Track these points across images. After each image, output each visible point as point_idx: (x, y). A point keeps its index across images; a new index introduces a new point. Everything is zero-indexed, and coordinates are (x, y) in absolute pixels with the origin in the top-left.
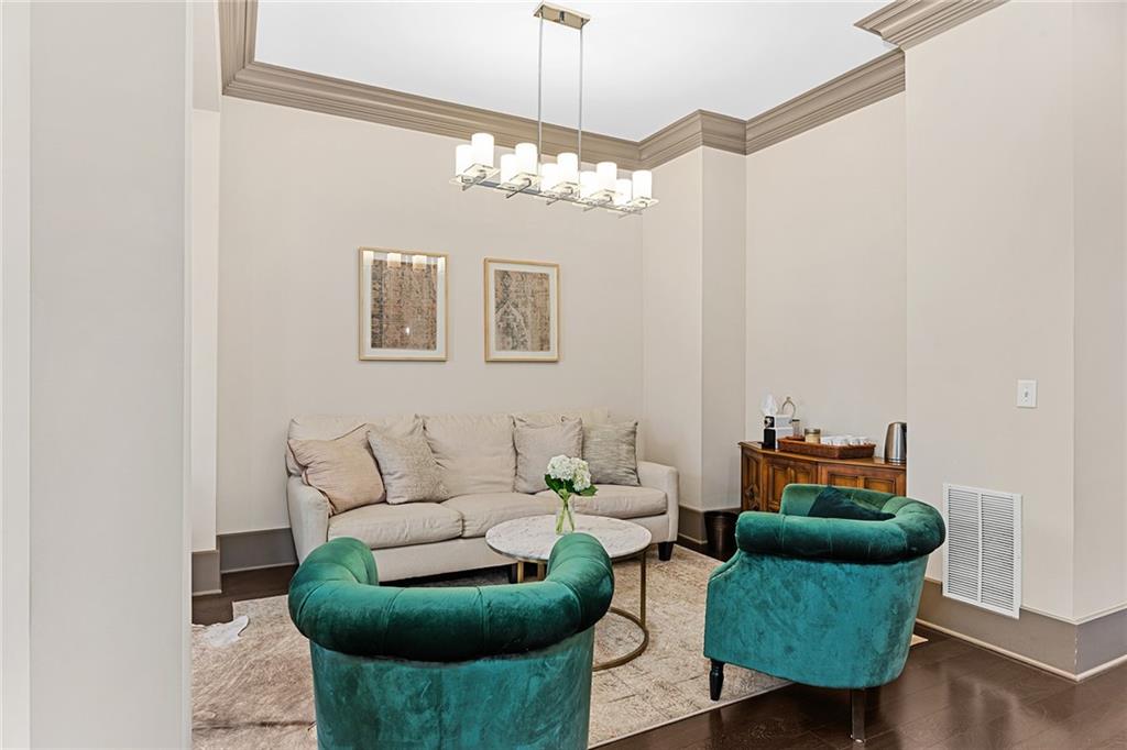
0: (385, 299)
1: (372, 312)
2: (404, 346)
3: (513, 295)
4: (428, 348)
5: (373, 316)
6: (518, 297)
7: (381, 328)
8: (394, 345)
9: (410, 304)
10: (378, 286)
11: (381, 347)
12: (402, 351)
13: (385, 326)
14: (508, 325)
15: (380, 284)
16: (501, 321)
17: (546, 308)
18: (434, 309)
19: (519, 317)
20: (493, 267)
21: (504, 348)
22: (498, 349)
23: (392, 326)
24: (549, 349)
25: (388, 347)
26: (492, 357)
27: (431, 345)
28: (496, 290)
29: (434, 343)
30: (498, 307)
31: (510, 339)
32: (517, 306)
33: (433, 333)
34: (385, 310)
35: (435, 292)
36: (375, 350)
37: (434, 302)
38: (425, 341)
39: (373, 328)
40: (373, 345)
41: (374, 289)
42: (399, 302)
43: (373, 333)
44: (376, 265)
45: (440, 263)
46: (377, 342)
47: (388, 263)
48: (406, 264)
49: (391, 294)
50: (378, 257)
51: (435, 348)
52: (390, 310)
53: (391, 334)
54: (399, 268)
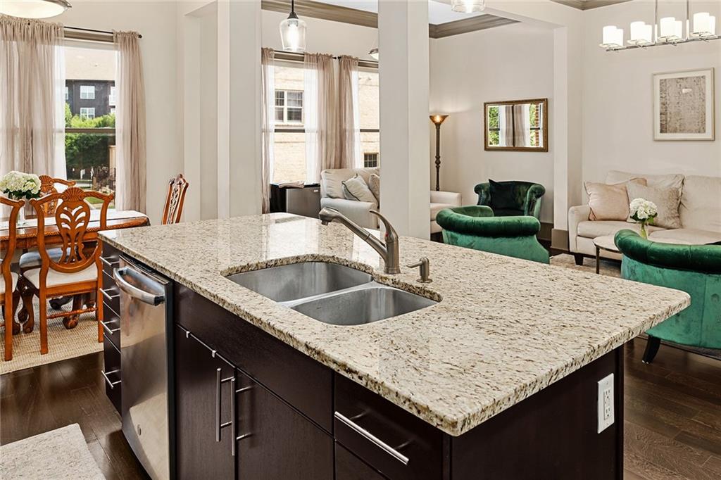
0: (668, 102)
1: (660, 111)
2: (681, 131)
4: (699, 132)
5: (661, 114)
7: (666, 121)
8: (675, 131)
9: (686, 104)
10: (664, 95)
11: (666, 132)
12: (682, 134)
13: (669, 119)
18: (703, 106)
23: (673, 119)
25: (671, 132)
29: (703, 128)
33: (703, 122)
34: (669, 109)
35: (704, 94)
36: (662, 134)
37: (704, 101)
38: (697, 127)
39: (661, 121)
40: (661, 132)
41: (661, 97)
42: (678, 103)
43: (661, 124)
44: (662, 82)
45: (708, 74)
46: (663, 130)
47: (670, 80)
48: (682, 79)
49: (673, 99)
50: (663, 77)
51: (705, 132)
52: (672, 109)
53: (674, 124)
54: (678, 82)
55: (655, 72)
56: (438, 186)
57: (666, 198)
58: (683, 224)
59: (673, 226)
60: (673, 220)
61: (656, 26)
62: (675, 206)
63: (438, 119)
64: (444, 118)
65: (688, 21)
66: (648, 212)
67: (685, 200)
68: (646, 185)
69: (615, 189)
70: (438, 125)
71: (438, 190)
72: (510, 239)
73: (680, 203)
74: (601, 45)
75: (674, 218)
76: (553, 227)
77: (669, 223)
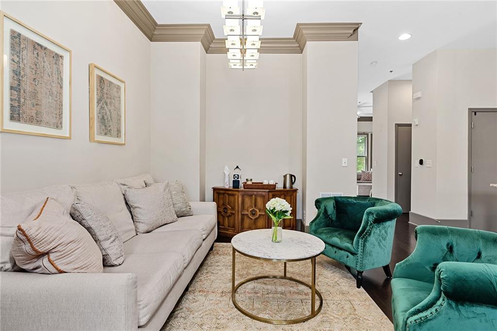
0: (22, 73)
1: (11, 83)
2: (39, 122)
3: (105, 96)
4: (57, 127)
5: (12, 88)
6: (107, 98)
7: (19, 102)
8: (31, 120)
9: (43, 84)
10: (16, 59)
11: (19, 120)
13: (22, 100)
14: (103, 117)
15: (18, 56)
16: (100, 113)
17: (120, 109)
18: (61, 94)
19: (108, 113)
20: (97, 72)
21: (101, 133)
23: (28, 102)
24: (120, 136)
25: (25, 122)
27: (58, 125)
28: (98, 90)
29: (61, 123)
30: (98, 103)
31: (104, 127)
32: (107, 104)
33: (60, 115)
34: (23, 84)
35: (62, 80)
36: (12, 122)
37: (61, 87)
38: (54, 120)
39: (11, 100)
40: (12, 118)
41: (13, 61)
42: (34, 79)
43: (12, 106)
44: (15, 36)
45: (66, 56)
46: (15, 115)
47: (26, 39)
48: (41, 46)
49: (28, 70)
51: (62, 127)
52: (27, 85)
53: (28, 109)
54: (35, 48)
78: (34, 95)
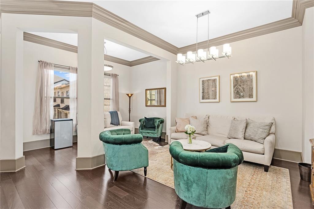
0: (204, 88)
2: (209, 99)
3: (239, 83)
4: (215, 99)
5: (202, 93)
6: (241, 83)
8: (207, 99)
10: (203, 86)
12: (208, 100)
13: (205, 95)
14: (238, 92)
16: (235, 91)
17: (252, 85)
19: (241, 89)
20: (232, 76)
21: (236, 98)
22: (234, 98)
24: (253, 97)
26: (232, 101)
27: (215, 98)
28: (234, 82)
29: (216, 98)
30: (234, 87)
31: (238, 95)
32: (240, 86)
33: (216, 95)
36: (203, 100)
37: (216, 88)
42: (208, 89)
43: (202, 96)
44: (203, 81)
45: (217, 78)
46: (203, 98)
47: (205, 80)
48: (209, 80)
49: (206, 87)
50: (203, 79)
51: (216, 99)
52: (206, 91)
53: (206, 96)
54: (208, 81)
55: (200, 77)
56: (130, 119)
57: (203, 123)
58: (209, 133)
59: (205, 134)
60: (205, 132)
61: (197, 54)
62: (206, 126)
63: (130, 95)
64: (132, 95)
65: (208, 52)
66: (191, 130)
67: (209, 124)
68: (196, 119)
69: (185, 120)
70: (130, 97)
71: (130, 121)
72: (128, 145)
73: (208, 125)
74: (176, 62)
75: (205, 131)
76: (166, 134)
77: (203, 133)
78: (208, 92)
